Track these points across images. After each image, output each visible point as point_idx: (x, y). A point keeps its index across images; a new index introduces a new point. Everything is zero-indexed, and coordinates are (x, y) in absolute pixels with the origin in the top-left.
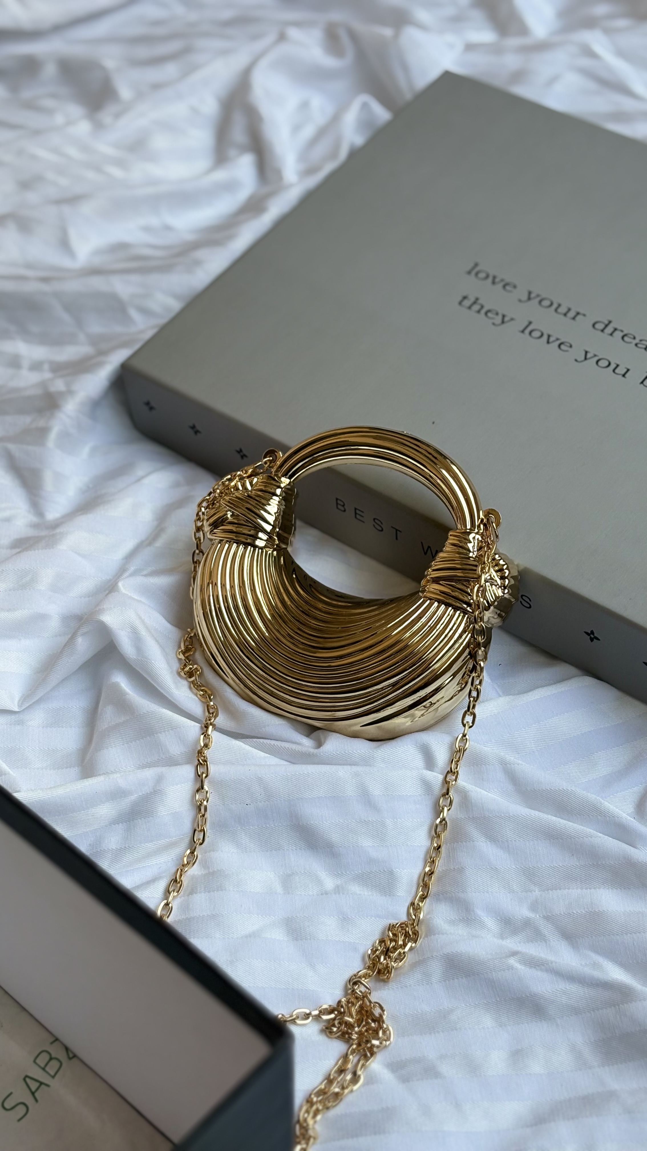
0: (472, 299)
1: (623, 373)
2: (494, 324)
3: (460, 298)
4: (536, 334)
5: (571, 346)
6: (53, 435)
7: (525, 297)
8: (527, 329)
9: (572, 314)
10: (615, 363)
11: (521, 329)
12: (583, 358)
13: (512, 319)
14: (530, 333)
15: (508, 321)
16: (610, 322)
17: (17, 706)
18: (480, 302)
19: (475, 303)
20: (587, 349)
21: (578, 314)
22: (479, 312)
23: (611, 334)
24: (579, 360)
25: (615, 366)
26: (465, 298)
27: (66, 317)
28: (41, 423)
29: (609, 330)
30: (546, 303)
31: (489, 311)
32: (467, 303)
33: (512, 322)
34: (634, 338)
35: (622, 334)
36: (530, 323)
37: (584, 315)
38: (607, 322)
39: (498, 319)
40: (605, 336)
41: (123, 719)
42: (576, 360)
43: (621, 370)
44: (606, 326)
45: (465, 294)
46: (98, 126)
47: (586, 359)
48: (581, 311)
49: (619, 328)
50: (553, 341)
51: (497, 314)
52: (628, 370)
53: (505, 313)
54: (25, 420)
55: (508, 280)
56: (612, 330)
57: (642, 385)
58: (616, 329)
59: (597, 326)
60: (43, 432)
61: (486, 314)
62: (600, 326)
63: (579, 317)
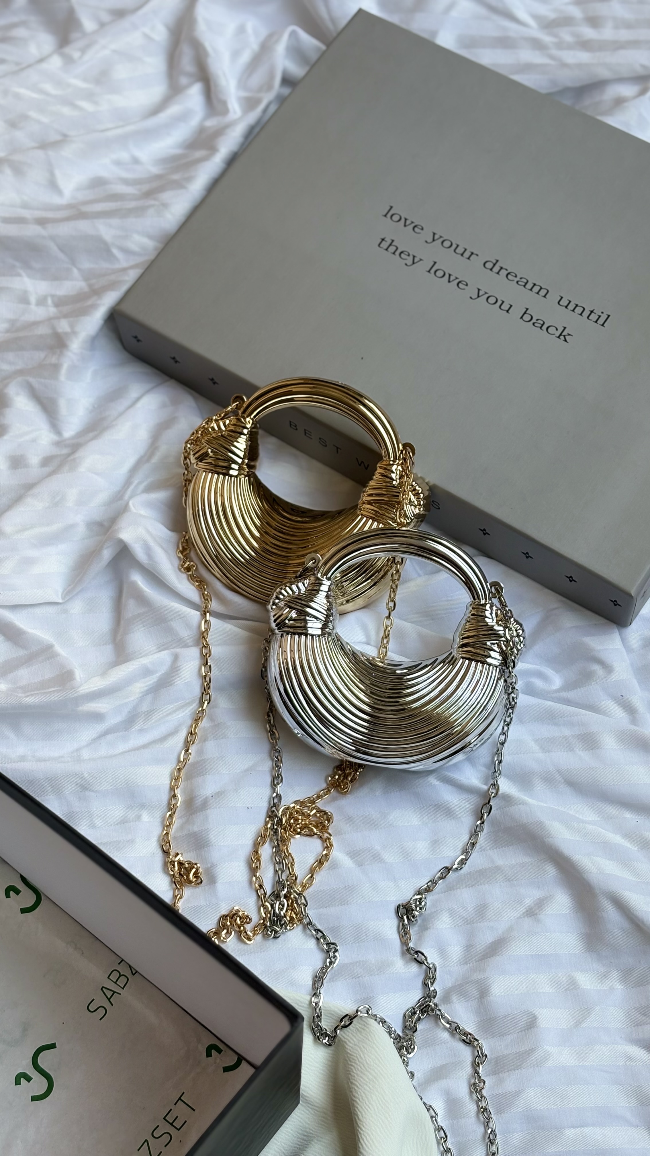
0: (389, 242)
1: (507, 309)
2: (406, 264)
3: (380, 240)
4: (440, 273)
5: (467, 285)
6: (64, 371)
7: (430, 239)
8: (433, 269)
9: (467, 254)
10: (501, 300)
11: (428, 269)
12: (476, 296)
13: (421, 260)
14: (435, 272)
15: (418, 261)
16: (497, 261)
17: (61, 599)
18: (394, 244)
19: (390, 245)
20: (480, 288)
21: (472, 253)
22: (394, 253)
23: (498, 273)
24: (473, 297)
25: (501, 302)
26: (383, 240)
27: (61, 256)
28: (53, 360)
29: (496, 269)
30: (447, 244)
31: (402, 252)
32: (385, 245)
33: (421, 262)
34: (516, 276)
35: (507, 272)
36: (435, 263)
37: (477, 255)
38: (494, 262)
39: (410, 261)
40: (493, 274)
41: (142, 610)
42: (471, 298)
43: (505, 307)
44: (494, 265)
45: (383, 237)
46: (69, 60)
47: (478, 296)
48: (475, 252)
49: (504, 267)
50: (453, 280)
51: (409, 255)
52: (511, 306)
53: (415, 255)
54: (40, 355)
55: (416, 224)
56: (499, 268)
57: (521, 320)
58: (501, 268)
59: (487, 265)
60: (56, 367)
61: (400, 255)
62: (489, 265)
63: (473, 256)
